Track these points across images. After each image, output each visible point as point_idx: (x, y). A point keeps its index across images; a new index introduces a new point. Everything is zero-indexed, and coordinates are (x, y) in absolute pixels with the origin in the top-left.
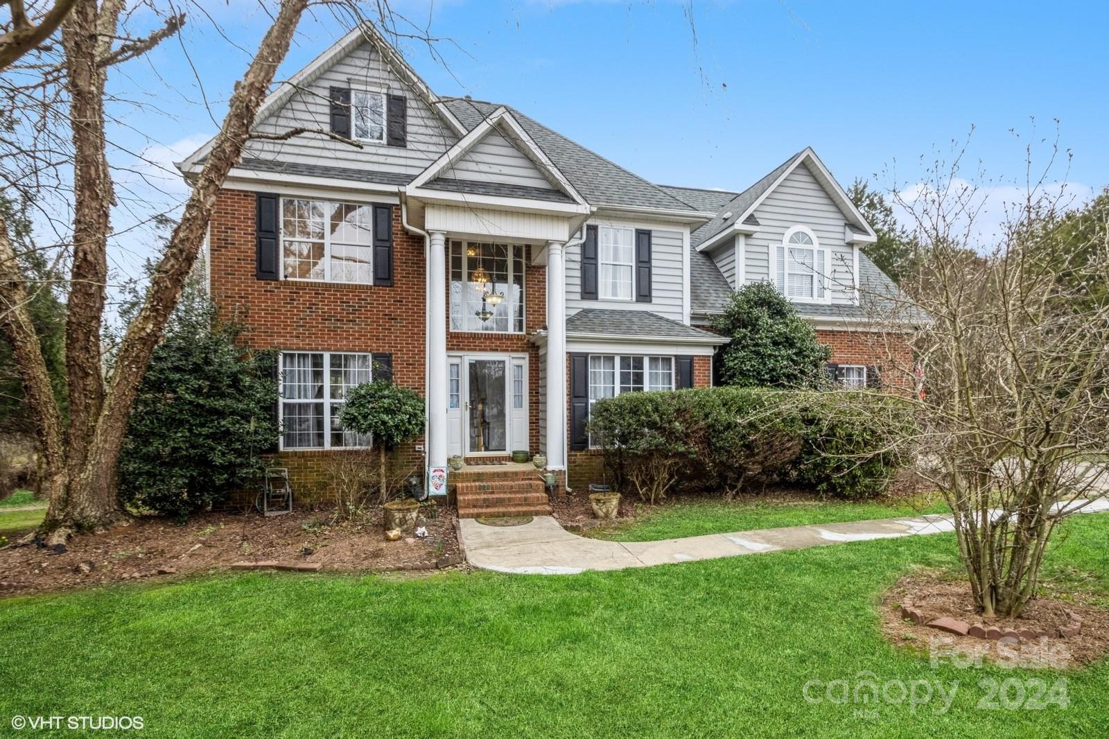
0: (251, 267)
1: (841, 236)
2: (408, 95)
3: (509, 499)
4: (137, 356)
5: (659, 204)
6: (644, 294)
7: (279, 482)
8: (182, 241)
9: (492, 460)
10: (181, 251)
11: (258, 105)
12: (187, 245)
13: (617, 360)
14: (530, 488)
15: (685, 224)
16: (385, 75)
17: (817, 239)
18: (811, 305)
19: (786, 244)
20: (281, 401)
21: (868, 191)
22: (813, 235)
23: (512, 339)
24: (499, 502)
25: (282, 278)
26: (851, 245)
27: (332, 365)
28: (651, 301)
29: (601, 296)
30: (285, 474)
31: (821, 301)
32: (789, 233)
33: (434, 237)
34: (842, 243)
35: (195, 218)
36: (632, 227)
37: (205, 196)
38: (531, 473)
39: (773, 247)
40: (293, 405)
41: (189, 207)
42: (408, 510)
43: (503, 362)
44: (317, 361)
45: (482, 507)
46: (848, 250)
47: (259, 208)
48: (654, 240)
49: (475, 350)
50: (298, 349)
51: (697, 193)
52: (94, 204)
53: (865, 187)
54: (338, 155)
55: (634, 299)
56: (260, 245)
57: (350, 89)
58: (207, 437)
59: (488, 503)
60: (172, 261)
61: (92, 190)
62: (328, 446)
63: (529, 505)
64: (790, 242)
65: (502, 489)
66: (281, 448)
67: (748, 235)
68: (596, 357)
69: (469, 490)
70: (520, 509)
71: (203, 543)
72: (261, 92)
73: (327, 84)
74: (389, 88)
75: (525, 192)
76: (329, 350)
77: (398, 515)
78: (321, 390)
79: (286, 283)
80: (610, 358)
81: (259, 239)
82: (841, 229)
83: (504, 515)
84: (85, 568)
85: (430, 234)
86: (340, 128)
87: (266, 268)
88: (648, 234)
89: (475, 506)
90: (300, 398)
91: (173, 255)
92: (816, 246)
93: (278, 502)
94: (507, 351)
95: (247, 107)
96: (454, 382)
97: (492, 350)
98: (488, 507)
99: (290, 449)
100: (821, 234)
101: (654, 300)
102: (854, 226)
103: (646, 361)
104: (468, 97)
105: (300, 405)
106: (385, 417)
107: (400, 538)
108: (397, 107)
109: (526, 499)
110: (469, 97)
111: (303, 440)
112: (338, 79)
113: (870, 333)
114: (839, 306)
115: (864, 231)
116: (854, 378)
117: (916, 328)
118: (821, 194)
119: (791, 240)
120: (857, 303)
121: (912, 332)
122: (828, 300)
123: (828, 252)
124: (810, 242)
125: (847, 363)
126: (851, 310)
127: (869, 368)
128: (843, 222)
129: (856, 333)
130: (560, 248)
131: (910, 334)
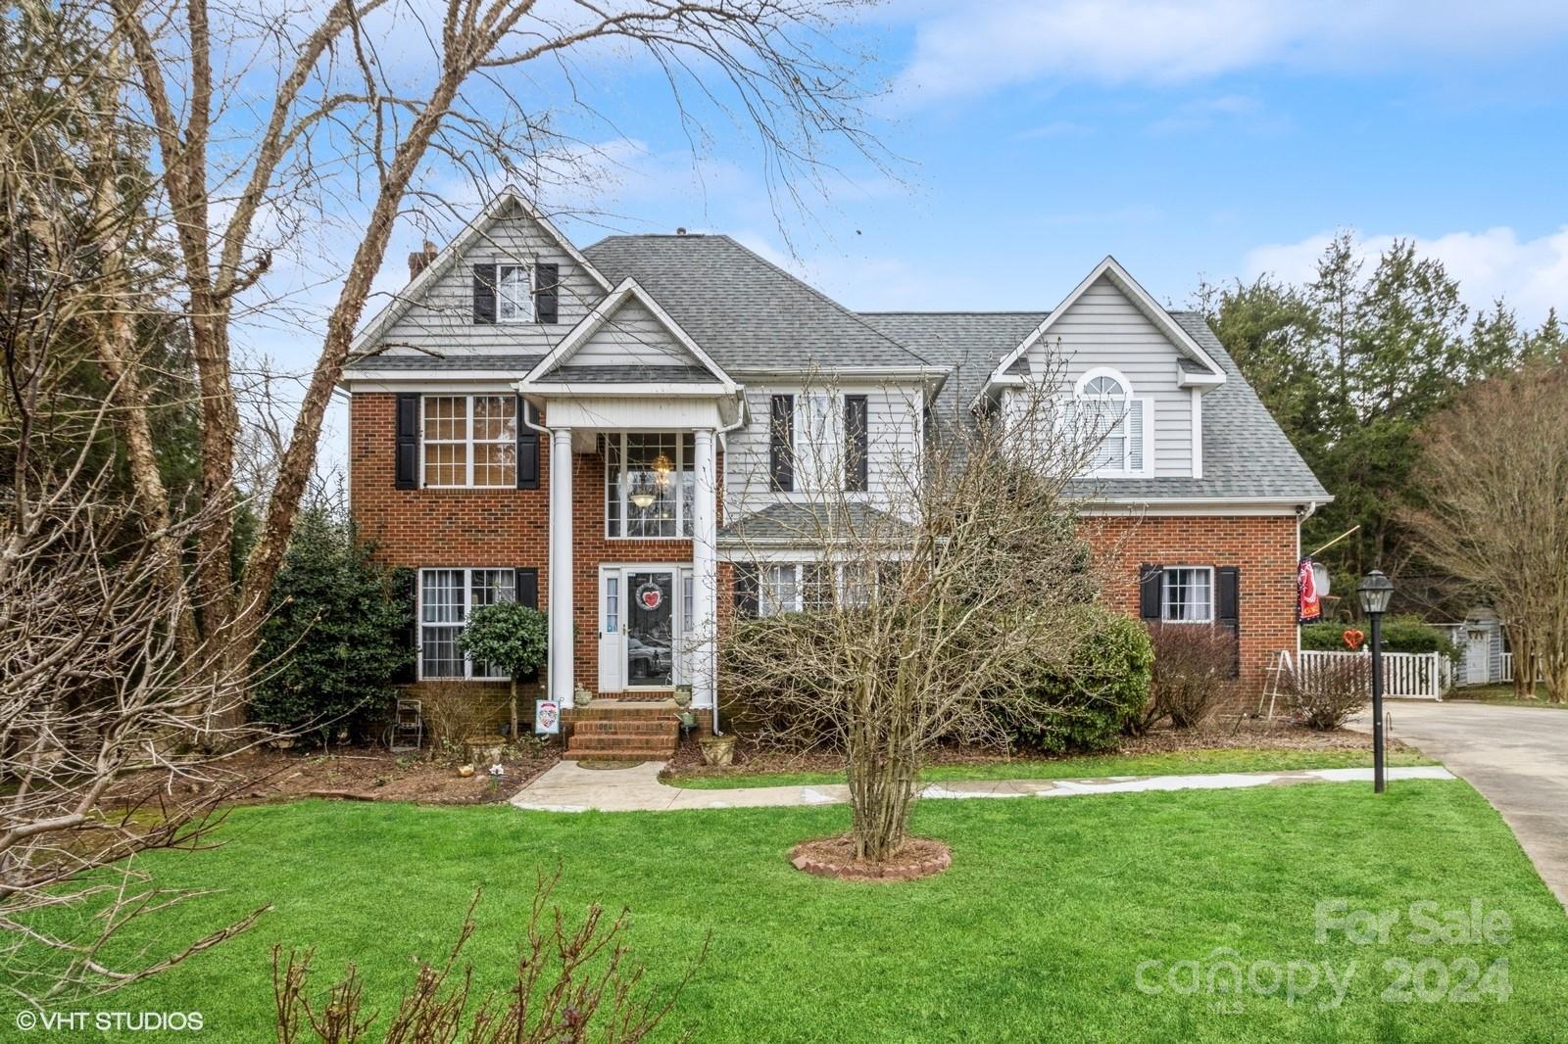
0: (390, 476)
1: (1172, 377)
2: (559, 261)
3: (628, 741)
4: (259, 581)
5: (877, 359)
6: (857, 481)
7: (410, 715)
8: (291, 465)
9: (652, 696)
10: (290, 475)
11: (355, 321)
12: (296, 469)
13: (799, 571)
14: (659, 729)
15: (916, 383)
16: (529, 242)
17: (1130, 385)
18: (1119, 481)
19: (1079, 394)
20: (421, 624)
21: (1416, 260)
22: (1124, 381)
23: (679, 546)
24: (617, 744)
25: (422, 487)
26: (1187, 389)
27: (474, 583)
28: (866, 489)
29: (797, 485)
30: (419, 708)
31: (1137, 475)
32: (1083, 381)
33: (558, 434)
34: (1173, 387)
35: (301, 441)
36: (841, 393)
37: (309, 418)
38: (669, 711)
40: (432, 630)
41: (296, 430)
42: (487, 746)
43: (669, 575)
44: (459, 576)
45: (596, 749)
46: (1183, 396)
47: (399, 411)
48: (870, 408)
49: (634, 561)
50: (437, 566)
51: (1008, 319)
52: (218, 434)
53: (1411, 253)
54: (484, 340)
55: (843, 487)
56: (399, 451)
57: (495, 265)
58: (322, 663)
59: (602, 745)
60: (284, 486)
61: (215, 421)
62: (468, 676)
63: (651, 749)
64: (1085, 392)
65: (626, 729)
66: (420, 678)
67: (1018, 389)
68: (771, 568)
69: (588, 729)
70: (639, 752)
71: (303, 772)
72: (357, 308)
73: (470, 262)
74: (538, 256)
75: (661, 373)
76: (469, 566)
77: (476, 751)
78: (461, 610)
79: (425, 492)
80: (788, 569)
81: (398, 444)
82: (1172, 368)
83: (614, 758)
84: (195, 788)
85: (554, 432)
86: (484, 311)
87: (405, 478)
88: (863, 400)
89: (587, 748)
90: (440, 620)
91: (284, 479)
92: (1129, 394)
93: (406, 737)
94: (673, 560)
95: (343, 325)
96: (613, 601)
97: (655, 560)
98: (603, 748)
99: (428, 679)
100: (1136, 377)
101: (870, 487)
102: (1190, 362)
103: (839, 571)
104: (681, 230)
105: (441, 629)
106: (495, 645)
107: (472, 775)
108: (548, 275)
109: (647, 742)
110: (683, 231)
111: (443, 668)
112: (482, 256)
113: (1218, 518)
114: (1165, 480)
115: (1204, 369)
116: (1195, 585)
117: (1300, 508)
118: (1138, 319)
119: (1087, 390)
120: (1198, 474)
121: (1292, 513)
122: (1148, 472)
123: (1149, 403)
124: (1119, 390)
125: (1180, 563)
126: (1184, 484)
127: (1218, 570)
128: (1174, 358)
129: (1194, 518)
130: (708, 435)
131: (1288, 517)
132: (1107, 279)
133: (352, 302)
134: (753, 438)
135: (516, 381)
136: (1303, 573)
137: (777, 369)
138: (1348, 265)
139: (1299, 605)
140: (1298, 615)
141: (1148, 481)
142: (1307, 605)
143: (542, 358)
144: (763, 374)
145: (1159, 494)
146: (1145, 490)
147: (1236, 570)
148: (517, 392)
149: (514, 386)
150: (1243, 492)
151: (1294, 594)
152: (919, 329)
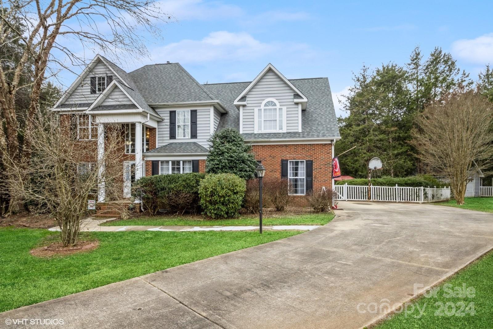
1: (292, 100)
2: (112, 75)
6: (194, 135)
13: (170, 163)
15: (211, 106)
16: (104, 70)
17: (278, 103)
18: (274, 133)
19: (262, 107)
25: (78, 140)
26: (297, 104)
28: (196, 138)
29: (177, 137)
31: (281, 131)
32: (264, 102)
33: (99, 125)
34: (293, 103)
36: (189, 109)
39: (256, 110)
46: (295, 106)
48: (198, 114)
55: (190, 137)
57: (96, 77)
64: (265, 106)
67: (244, 106)
68: (162, 162)
70: (113, 215)
73: (90, 76)
74: (107, 73)
75: (124, 107)
82: (292, 97)
83: (105, 217)
86: (93, 90)
88: (196, 111)
92: (278, 106)
96: (128, 172)
98: (105, 214)
100: (280, 101)
101: (198, 137)
102: (297, 96)
103: (181, 163)
108: (110, 79)
112: (92, 74)
113: (306, 144)
114: (290, 133)
115: (301, 97)
116: (300, 166)
117: (332, 141)
118: (281, 82)
119: (265, 105)
120: (300, 130)
121: (330, 142)
122: (284, 130)
123: (284, 108)
124: (275, 105)
125: (294, 159)
126: (295, 134)
127: (306, 161)
128: (293, 94)
129: (298, 145)
130: (139, 124)
131: (329, 144)
132: (270, 70)
133: (35, 91)
134: (164, 124)
135: (85, 110)
136: (334, 162)
137: (169, 103)
138: (419, 57)
139: (333, 172)
140: (332, 175)
141: (284, 133)
142: (336, 172)
143: (92, 104)
144: (164, 105)
145: (285, 137)
146: (281, 136)
147: (312, 161)
148: (85, 113)
149: (84, 112)
150: (313, 136)
151: (331, 169)
152: (237, 87)
